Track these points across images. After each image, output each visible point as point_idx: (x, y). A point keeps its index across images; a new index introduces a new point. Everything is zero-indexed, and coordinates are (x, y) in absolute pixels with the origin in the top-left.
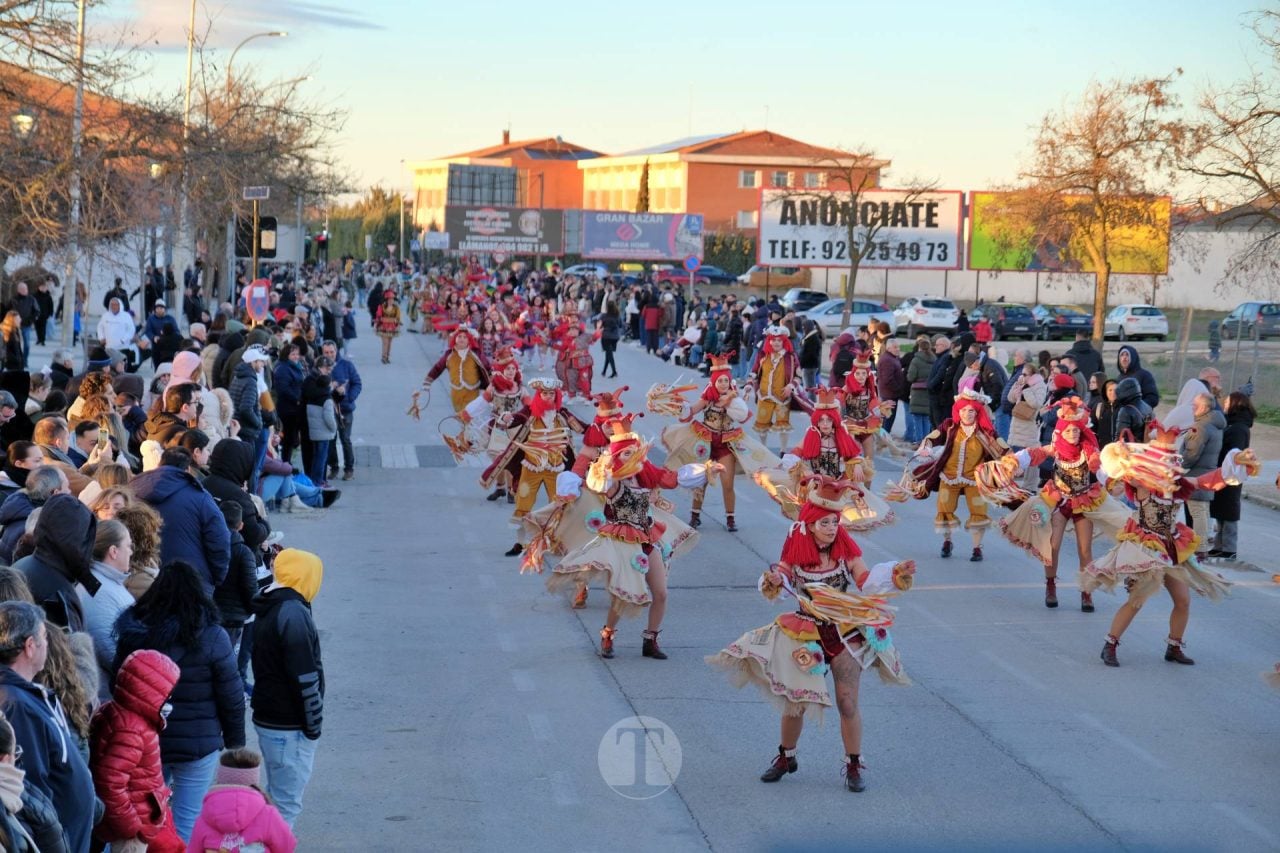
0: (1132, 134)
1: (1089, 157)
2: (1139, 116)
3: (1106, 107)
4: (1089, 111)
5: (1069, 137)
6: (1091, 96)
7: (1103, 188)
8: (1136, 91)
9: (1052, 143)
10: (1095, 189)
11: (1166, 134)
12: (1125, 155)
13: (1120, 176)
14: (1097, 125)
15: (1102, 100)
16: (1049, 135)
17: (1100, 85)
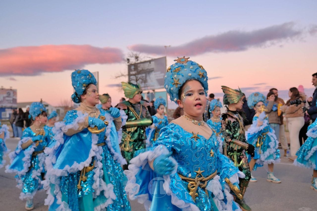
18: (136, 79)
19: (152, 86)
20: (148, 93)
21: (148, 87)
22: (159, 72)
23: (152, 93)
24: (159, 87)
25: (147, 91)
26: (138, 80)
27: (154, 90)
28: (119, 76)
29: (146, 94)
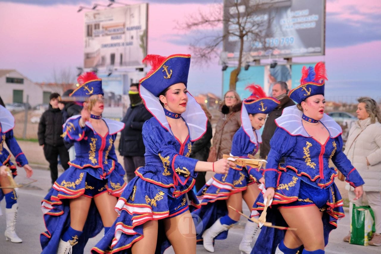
18: (241, 32)
19: (285, 48)
20: (273, 66)
21: (273, 49)
22: (306, 12)
23: (284, 66)
24: (303, 50)
25: (270, 61)
26: (246, 34)
27: (288, 59)
28: (196, 22)
29: (269, 67)
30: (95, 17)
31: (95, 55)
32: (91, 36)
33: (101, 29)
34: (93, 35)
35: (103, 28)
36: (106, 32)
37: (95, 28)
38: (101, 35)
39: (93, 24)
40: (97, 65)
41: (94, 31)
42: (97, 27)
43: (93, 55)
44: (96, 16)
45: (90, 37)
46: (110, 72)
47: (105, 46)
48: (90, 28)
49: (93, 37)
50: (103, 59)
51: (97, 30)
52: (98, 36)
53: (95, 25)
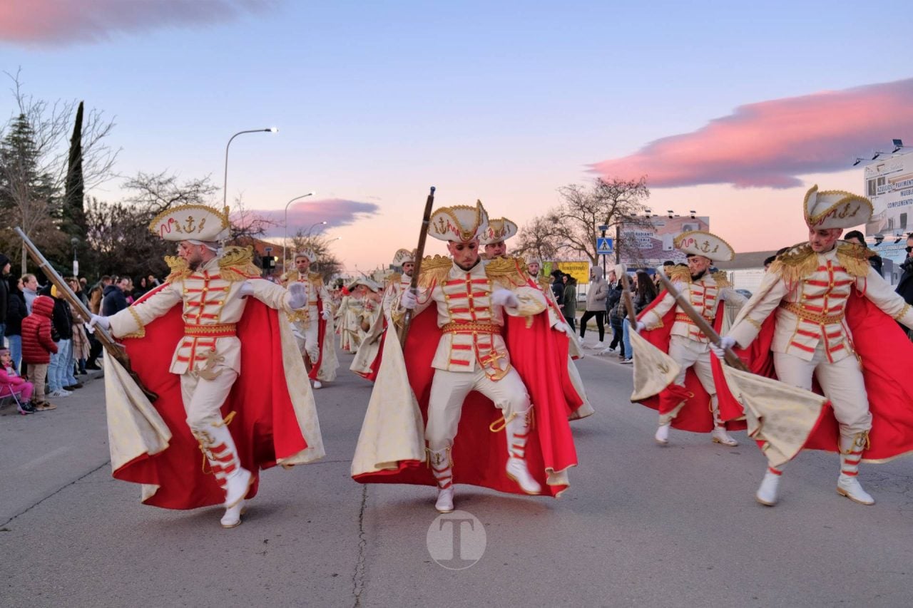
0: (549, 232)
1: (536, 239)
2: (551, 227)
3: (540, 224)
4: (535, 225)
5: (529, 233)
6: (535, 221)
7: (541, 247)
8: (549, 219)
9: (525, 236)
10: (538, 248)
11: (558, 232)
12: (547, 239)
13: (547, 245)
14: (537, 229)
15: (538, 222)
16: (523, 232)
17: (537, 218)
30: (878, 170)
31: (881, 218)
32: (875, 194)
33: (887, 184)
34: (877, 193)
35: (889, 182)
36: (894, 187)
37: (879, 184)
38: (887, 192)
39: (877, 178)
40: (883, 231)
41: (877, 187)
42: (882, 181)
43: (877, 219)
44: (880, 167)
45: (873, 197)
46: (898, 238)
47: (893, 204)
48: (872, 183)
49: (877, 196)
50: (891, 221)
51: (882, 186)
52: (884, 193)
53: (879, 180)
